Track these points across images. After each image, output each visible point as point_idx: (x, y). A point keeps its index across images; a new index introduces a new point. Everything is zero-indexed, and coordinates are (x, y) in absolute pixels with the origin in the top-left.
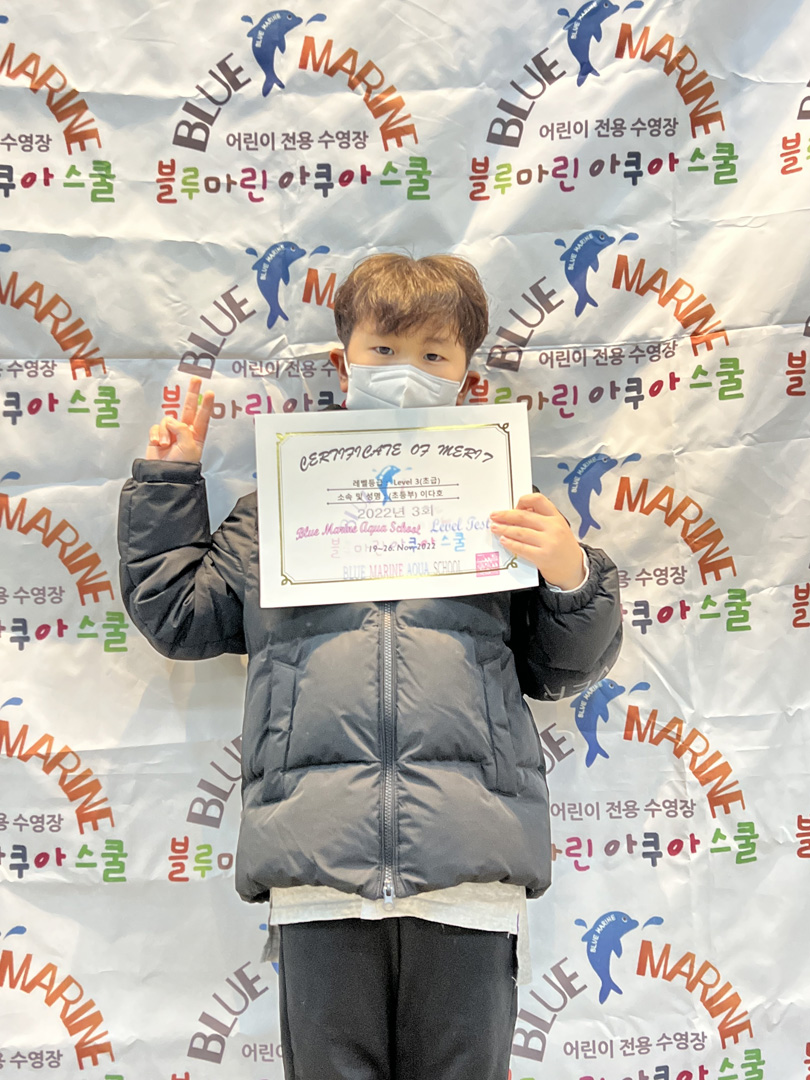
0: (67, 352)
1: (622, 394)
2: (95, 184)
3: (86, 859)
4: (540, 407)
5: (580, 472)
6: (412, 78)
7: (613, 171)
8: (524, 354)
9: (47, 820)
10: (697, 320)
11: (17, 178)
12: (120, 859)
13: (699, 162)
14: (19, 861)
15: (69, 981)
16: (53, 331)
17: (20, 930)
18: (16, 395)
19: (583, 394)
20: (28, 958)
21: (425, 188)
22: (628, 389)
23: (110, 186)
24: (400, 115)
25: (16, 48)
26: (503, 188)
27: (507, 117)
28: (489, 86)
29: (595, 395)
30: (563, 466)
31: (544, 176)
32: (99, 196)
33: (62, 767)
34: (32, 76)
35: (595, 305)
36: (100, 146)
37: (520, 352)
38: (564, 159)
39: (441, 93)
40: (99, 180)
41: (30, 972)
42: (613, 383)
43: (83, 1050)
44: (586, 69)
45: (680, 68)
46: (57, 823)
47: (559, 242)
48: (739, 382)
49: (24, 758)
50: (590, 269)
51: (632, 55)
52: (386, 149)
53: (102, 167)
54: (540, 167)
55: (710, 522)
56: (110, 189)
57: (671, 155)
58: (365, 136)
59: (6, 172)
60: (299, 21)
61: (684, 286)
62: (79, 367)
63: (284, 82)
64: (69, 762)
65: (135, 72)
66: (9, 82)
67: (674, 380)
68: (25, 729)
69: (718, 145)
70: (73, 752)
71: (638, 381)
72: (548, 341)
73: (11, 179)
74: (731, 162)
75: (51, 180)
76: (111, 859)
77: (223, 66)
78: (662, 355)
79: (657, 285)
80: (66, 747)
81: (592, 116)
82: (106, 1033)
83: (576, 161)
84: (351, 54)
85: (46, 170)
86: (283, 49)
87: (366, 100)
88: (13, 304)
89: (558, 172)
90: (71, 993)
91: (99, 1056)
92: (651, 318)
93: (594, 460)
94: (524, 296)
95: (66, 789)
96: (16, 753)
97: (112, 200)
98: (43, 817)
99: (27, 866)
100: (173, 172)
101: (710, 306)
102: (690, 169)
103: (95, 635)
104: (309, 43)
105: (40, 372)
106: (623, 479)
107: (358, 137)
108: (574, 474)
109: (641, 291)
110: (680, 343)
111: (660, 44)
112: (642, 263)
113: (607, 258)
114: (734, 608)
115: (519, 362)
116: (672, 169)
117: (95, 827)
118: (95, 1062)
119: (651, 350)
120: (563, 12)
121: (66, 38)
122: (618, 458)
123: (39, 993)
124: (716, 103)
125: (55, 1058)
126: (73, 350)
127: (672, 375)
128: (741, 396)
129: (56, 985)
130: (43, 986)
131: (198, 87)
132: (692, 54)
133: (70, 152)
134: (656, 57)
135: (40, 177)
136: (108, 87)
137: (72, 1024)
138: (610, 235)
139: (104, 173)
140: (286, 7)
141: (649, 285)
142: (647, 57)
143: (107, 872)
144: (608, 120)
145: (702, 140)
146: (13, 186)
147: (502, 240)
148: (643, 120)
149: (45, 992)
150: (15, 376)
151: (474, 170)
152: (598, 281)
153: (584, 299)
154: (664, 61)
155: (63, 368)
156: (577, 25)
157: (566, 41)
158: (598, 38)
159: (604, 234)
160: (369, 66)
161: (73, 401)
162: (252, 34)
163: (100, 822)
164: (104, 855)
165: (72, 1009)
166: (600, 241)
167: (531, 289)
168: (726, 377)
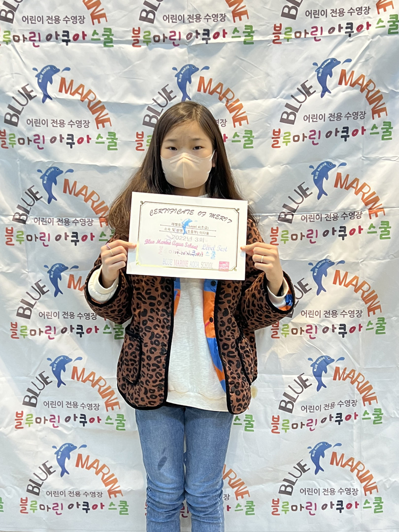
0: (98, 215)
1: (337, 233)
2: (109, 142)
3: (109, 421)
4: (301, 239)
5: (318, 267)
6: (246, 95)
7: (336, 135)
8: (294, 216)
9: (93, 406)
10: (371, 202)
11: (75, 140)
12: (123, 422)
13: (375, 130)
14: (83, 420)
15: (104, 466)
16: (92, 207)
17: (84, 446)
18: (76, 233)
19: (320, 233)
20: (88, 457)
21: (251, 143)
22: (340, 231)
23: (116, 143)
24: (241, 112)
25: (74, 82)
26: (287, 143)
27: (289, 111)
28: (281, 98)
29: (326, 233)
30: (311, 264)
31: (305, 138)
32: (111, 148)
33: (99, 385)
34: (81, 95)
35: (327, 195)
36: (111, 126)
37: (293, 215)
38: (314, 131)
39: (260, 101)
40: (111, 140)
41: (89, 462)
42: (333, 228)
43: (110, 492)
44: (325, 90)
45: (367, 89)
46: (97, 407)
47: (311, 167)
48: (389, 231)
49: (84, 381)
50: (324, 178)
51: (346, 84)
52: (235, 127)
53: (112, 135)
54: (303, 134)
55: (373, 292)
56: (115, 145)
57: (363, 127)
58: (226, 121)
59: (71, 137)
60: (198, 69)
61: (366, 186)
62: (103, 222)
63: (191, 97)
64: (102, 383)
65: (125, 93)
66: (71, 97)
67: (360, 229)
68: (84, 370)
69: (384, 122)
70: (104, 379)
71: (345, 227)
72: (305, 210)
73: (73, 141)
74: (389, 130)
75: (90, 141)
76: (119, 422)
77: (164, 90)
78: (356, 217)
79: (354, 185)
80: (100, 377)
81: (328, 112)
82: (119, 486)
83: (320, 132)
84: (220, 85)
85: (88, 136)
86: (190, 82)
87: (226, 105)
88: (74, 195)
89: (311, 137)
90: (105, 470)
91: (117, 494)
92: (351, 200)
93: (324, 261)
94: (295, 190)
95: (101, 394)
96: (81, 380)
97: (116, 149)
98: (92, 404)
99: (86, 422)
100: (142, 137)
101: (378, 196)
102: (371, 134)
103: (110, 333)
104: (202, 79)
105: (87, 224)
106: (336, 270)
107: (223, 122)
108: (316, 267)
109: (347, 188)
110: (364, 213)
111: (359, 79)
112: (348, 176)
113: (332, 174)
114: (379, 325)
115: (292, 219)
116: (363, 134)
117: (113, 409)
118: (116, 496)
119: (351, 214)
120: (315, 64)
121: (96, 78)
122: (335, 262)
123: (93, 470)
124: (384, 103)
125: (100, 494)
126: (100, 215)
127: (360, 227)
128: (389, 238)
129: (99, 468)
130: (94, 467)
131: (153, 99)
132: (373, 83)
133: (98, 128)
134: (357, 85)
135: (85, 139)
136: (114, 99)
137: (106, 482)
138: (334, 164)
139: (113, 137)
140: (192, 63)
141: (351, 186)
142: (352, 85)
143: (118, 426)
144: (334, 114)
145: (377, 120)
146: (74, 144)
147: (286, 167)
148: (350, 113)
149: (95, 470)
150: (76, 225)
151: (274, 134)
152: (327, 184)
153: (322, 192)
154: (360, 86)
155: (96, 222)
156: (321, 70)
157: (316, 77)
158: (331, 76)
159: (331, 163)
160: (228, 90)
161: (101, 236)
162: (177, 76)
163: (114, 407)
164: (116, 420)
165: (106, 477)
166: (330, 166)
167: (298, 187)
168: (383, 229)
